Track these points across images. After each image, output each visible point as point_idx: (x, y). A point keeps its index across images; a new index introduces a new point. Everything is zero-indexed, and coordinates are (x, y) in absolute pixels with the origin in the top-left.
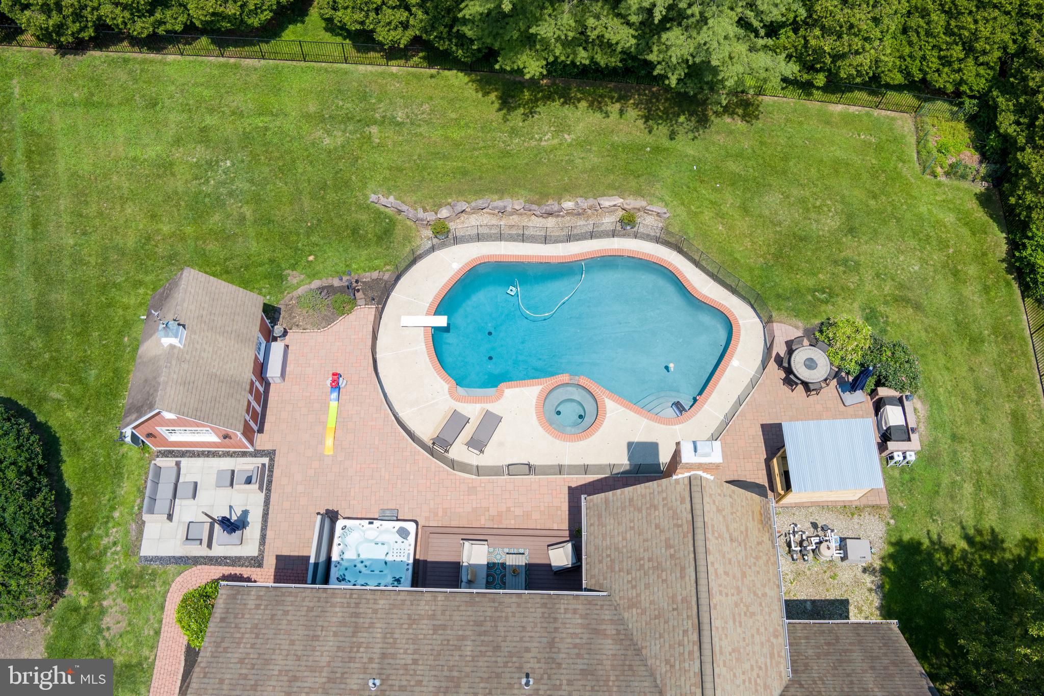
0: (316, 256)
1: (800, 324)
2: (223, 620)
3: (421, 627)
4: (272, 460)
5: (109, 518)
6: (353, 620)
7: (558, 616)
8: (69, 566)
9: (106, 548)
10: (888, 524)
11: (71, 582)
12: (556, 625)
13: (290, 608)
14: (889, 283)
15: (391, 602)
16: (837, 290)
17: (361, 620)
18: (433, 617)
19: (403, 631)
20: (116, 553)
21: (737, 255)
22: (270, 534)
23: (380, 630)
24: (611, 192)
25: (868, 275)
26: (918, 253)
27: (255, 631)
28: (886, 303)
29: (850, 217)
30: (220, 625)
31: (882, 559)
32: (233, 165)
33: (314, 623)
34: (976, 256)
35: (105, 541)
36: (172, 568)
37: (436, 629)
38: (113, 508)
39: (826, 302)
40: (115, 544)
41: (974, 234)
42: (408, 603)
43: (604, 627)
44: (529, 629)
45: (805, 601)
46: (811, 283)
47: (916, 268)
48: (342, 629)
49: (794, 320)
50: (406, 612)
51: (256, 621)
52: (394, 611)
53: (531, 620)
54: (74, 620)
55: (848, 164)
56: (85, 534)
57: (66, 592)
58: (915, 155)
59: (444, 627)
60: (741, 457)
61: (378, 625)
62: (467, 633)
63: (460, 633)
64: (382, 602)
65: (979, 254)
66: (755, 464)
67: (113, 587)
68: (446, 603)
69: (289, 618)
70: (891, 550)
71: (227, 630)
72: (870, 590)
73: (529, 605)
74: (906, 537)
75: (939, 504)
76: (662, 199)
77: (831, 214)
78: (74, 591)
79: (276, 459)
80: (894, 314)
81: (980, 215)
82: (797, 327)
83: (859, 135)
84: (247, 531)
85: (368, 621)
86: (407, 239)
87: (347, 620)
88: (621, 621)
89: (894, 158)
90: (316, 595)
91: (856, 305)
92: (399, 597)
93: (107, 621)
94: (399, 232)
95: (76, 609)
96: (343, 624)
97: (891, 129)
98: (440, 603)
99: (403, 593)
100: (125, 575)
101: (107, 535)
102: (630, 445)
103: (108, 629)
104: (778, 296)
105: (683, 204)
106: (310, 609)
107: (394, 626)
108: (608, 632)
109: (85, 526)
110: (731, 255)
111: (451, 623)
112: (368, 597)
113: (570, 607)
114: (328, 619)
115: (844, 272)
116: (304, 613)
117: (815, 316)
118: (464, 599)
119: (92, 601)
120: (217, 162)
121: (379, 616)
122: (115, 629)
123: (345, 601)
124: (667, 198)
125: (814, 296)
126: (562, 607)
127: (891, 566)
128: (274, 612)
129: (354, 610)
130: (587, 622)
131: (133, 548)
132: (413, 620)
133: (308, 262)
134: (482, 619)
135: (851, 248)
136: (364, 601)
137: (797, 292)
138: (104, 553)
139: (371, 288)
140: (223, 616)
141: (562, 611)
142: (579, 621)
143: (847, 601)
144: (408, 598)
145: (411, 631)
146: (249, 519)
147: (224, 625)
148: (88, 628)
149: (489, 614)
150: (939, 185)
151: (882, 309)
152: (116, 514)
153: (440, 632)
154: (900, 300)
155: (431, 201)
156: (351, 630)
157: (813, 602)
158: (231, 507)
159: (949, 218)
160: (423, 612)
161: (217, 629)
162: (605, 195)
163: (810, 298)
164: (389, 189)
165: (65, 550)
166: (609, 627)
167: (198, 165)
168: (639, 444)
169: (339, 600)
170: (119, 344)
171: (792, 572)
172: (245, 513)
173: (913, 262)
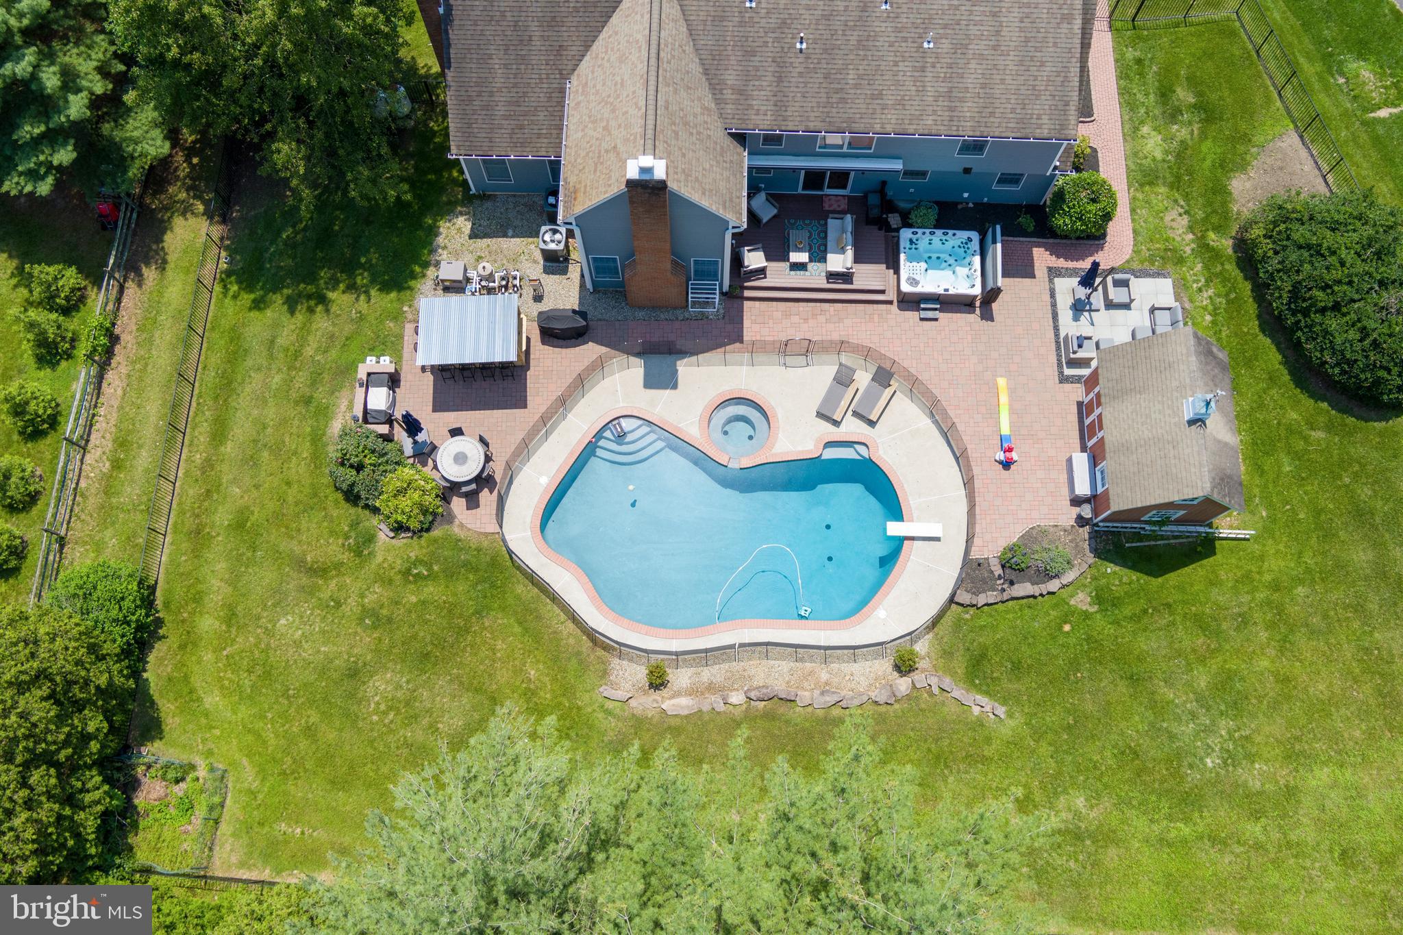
0: (1060, 628)
1: (456, 529)
2: (1067, 104)
3: (894, 97)
4: (1061, 373)
5: (1214, 313)
6: (953, 104)
7: (773, 108)
8: (1238, 264)
9: (1207, 285)
10: (410, 306)
11: (1230, 251)
12: (775, 98)
13: (1011, 116)
14: (325, 595)
15: (921, 122)
16: (398, 579)
17: (946, 104)
18: (884, 107)
19: (908, 93)
20: (1197, 281)
21: (517, 629)
22: (1047, 297)
23: (929, 94)
24: (678, 722)
25: (351, 606)
26: (273, 644)
27: (1036, 93)
28: (338, 566)
29: (351, 695)
30: (1069, 99)
31: (424, 276)
32: (1201, 759)
33: (987, 101)
34: (195, 644)
35: (1211, 292)
36: (1136, 266)
37: (880, 95)
38: (1214, 323)
39: (418, 562)
40: (1200, 290)
41: (186, 678)
42: (907, 122)
43: (733, 97)
44: (799, 95)
45: (513, 237)
46: (431, 590)
47: (283, 621)
48: (961, 95)
49: (462, 534)
50: (908, 112)
51: (1038, 102)
52: (917, 113)
53: (797, 104)
54: (1215, 219)
55: (333, 783)
56: (1233, 296)
57: (1230, 242)
58: (228, 802)
59: (873, 97)
60: (555, 372)
61: (931, 99)
62: (852, 91)
63: (859, 91)
64: (930, 122)
65: (190, 646)
66: (541, 364)
67: (1188, 250)
68: (872, 121)
69: (1010, 106)
70: (412, 283)
71: (1061, 94)
72: (445, 248)
73: (798, 119)
74: (393, 295)
75: (348, 328)
76: (608, 712)
77: (377, 698)
78: (1225, 244)
79: (1057, 373)
80: (334, 550)
81: (167, 708)
82: (462, 525)
83: (303, 833)
84: (1070, 301)
85: (940, 103)
86: (947, 654)
87: (958, 104)
88: (718, 102)
89: (260, 796)
90: (989, 129)
91: (379, 559)
92: (915, 127)
93: (1185, 220)
94: (960, 666)
95: (1217, 229)
96: (962, 100)
97: (252, 844)
98: (878, 121)
99: (911, 131)
100: (1180, 261)
101: (1210, 298)
102: (675, 387)
103: (1180, 215)
104: (476, 570)
105: (579, 708)
106: (992, 114)
107: (917, 98)
108: (730, 91)
109: (1234, 304)
110: (526, 630)
111: (868, 101)
112: (942, 128)
113: (762, 117)
114: (975, 105)
115: (382, 607)
116: (997, 110)
117: (435, 541)
118: (857, 125)
119: (1203, 237)
120: (1225, 762)
121: (931, 108)
122: (1173, 214)
123: (962, 123)
124: (601, 715)
125: (430, 569)
126: (769, 117)
127: (417, 269)
128: (1024, 111)
129: (954, 114)
130: (750, 102)
131: (1181, 288)
132: (901, 103)
133: (1070, 622)
134: (840, 105)
135: (363, 644)
136: (946, 123)
137: (450, 574)
138: (1208, 281)
139: (984, 581)
140: (1067, 108)
141: (769, 113)
142: (754, 102)
143: (470, 238)
144: (907, 127)
145: (902, 93)
146: (1071, 312)
147: (1065, 98)
148: (1200, 214)
149: (834, 110)
150: (210, 753)
151: (345, 557)
152: (1208, 318)
153: (876, 92)
154: (320, 571)
155: (923, 706)
156: (954, 94)
157: (505, 235)
158: (1092, 324)
159: (213, 700)
160: (893, 112)
161: (1070, 94)
162: (686, 717)
163: (436, 568)
164: (982, 725)
165: (1246, 278)
166: (729, 96)
167: (1251, 758)
168: (665, 387)
169: (968, 124)
170: (1270, 506)
171: (521, 262)
172: (1076, 319)
173: (283, 630)
